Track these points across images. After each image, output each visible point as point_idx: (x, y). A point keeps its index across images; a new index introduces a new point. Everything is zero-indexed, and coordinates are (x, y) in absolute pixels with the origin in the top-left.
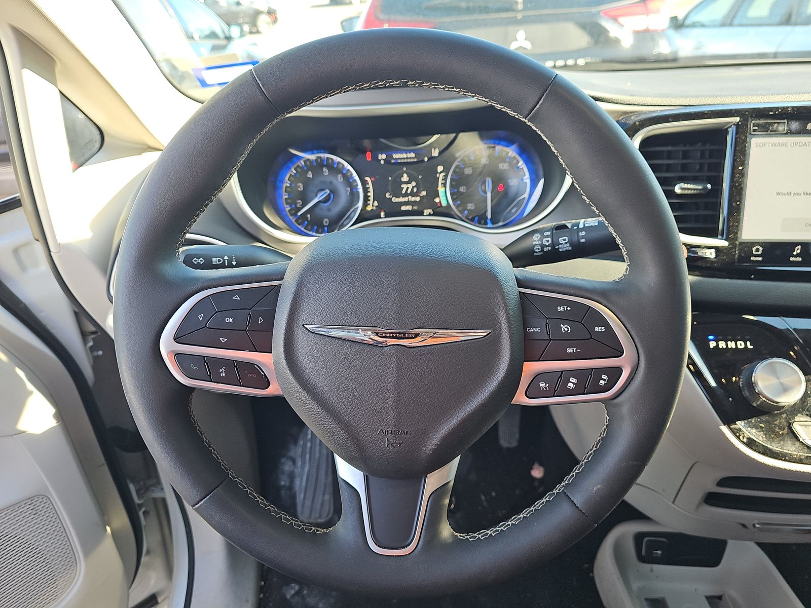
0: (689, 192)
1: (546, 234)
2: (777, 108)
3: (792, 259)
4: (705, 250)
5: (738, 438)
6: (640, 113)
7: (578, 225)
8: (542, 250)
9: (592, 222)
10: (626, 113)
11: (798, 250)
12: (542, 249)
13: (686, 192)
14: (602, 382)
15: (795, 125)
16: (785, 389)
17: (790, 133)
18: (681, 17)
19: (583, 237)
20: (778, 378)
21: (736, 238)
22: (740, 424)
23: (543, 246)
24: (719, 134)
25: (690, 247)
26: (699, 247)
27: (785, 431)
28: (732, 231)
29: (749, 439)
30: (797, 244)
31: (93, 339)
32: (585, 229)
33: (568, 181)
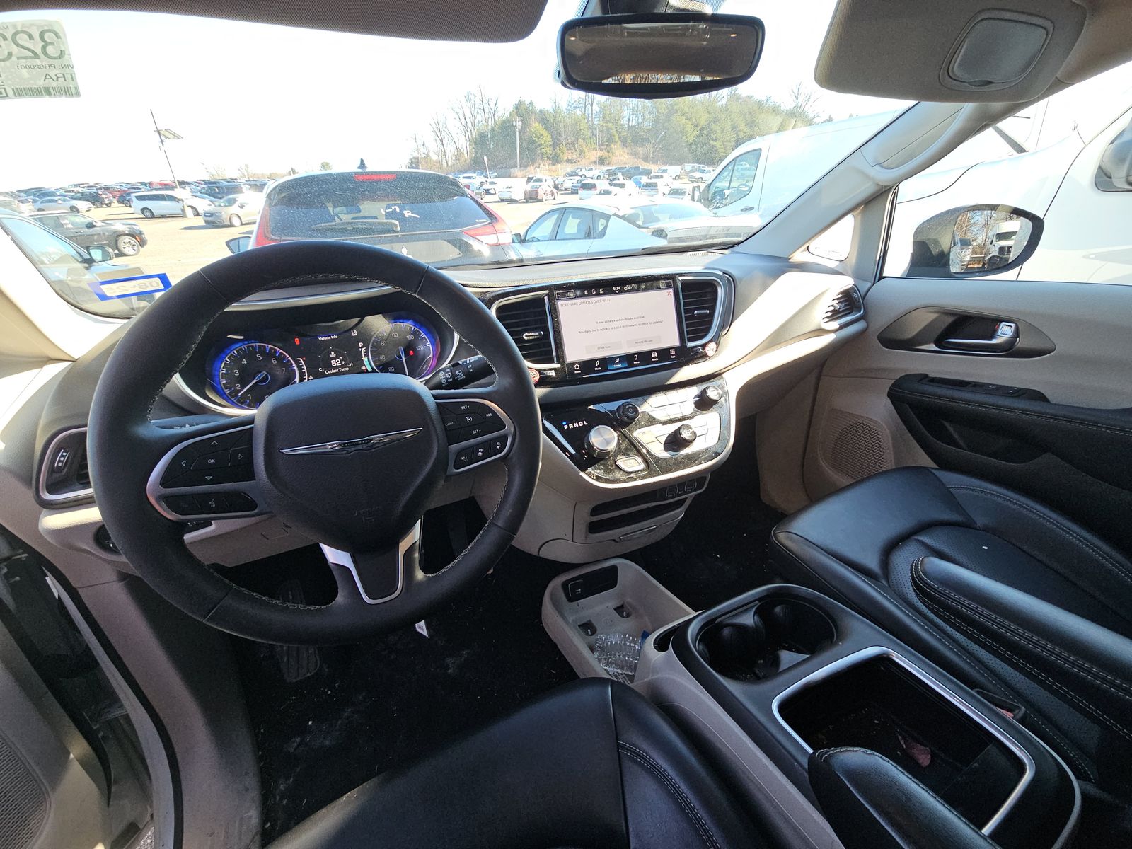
0: (532, 338)
1: (447, 371)
2: (567, 284)
3: (596, 369)
4: (549, 372)
5: (591, 477)
6: (492, 292)
7: (466, 362)
8: (447, 382)
9: (474, 358)
10: (483, 293)
11: (598, 364)
12: (447, 380)
13: (530, 338)
14: (498, 447)
15: (578, 293)
16: (608, 443)
17: (577, 297)
18: (522, 234)
19: (470, 368)
20: (602, 437)
21: (564, 362)
22: (590, 469)
23: (447, 379)
24: (539, 301)
25: (540, 371)
26: (545, 370)
27: (614, 467)
28: (561, 358)
29: (596, 476)
30: (596, 360)
31: (6, 566)
32: (470, 363)
33: (457, 337)
